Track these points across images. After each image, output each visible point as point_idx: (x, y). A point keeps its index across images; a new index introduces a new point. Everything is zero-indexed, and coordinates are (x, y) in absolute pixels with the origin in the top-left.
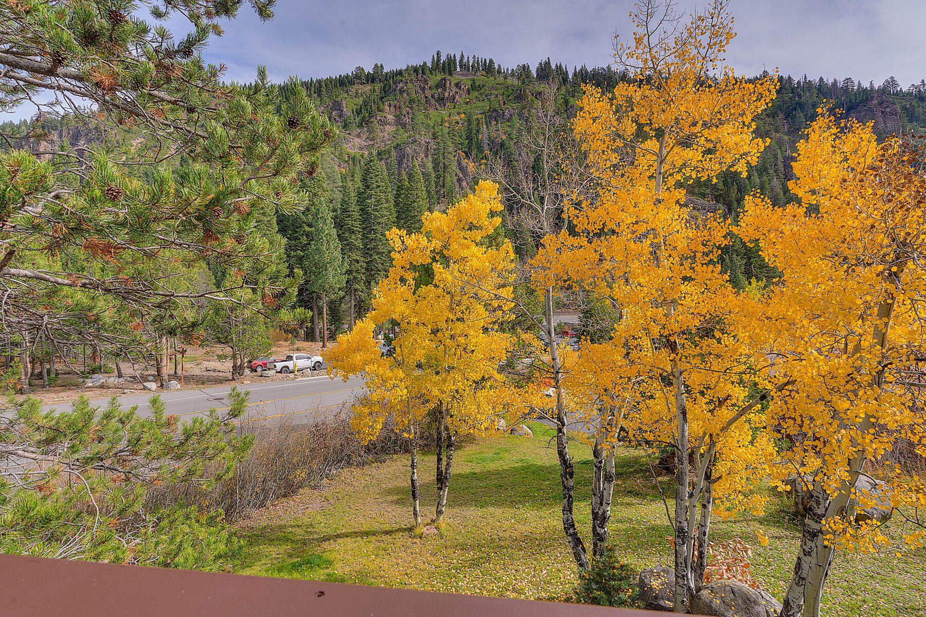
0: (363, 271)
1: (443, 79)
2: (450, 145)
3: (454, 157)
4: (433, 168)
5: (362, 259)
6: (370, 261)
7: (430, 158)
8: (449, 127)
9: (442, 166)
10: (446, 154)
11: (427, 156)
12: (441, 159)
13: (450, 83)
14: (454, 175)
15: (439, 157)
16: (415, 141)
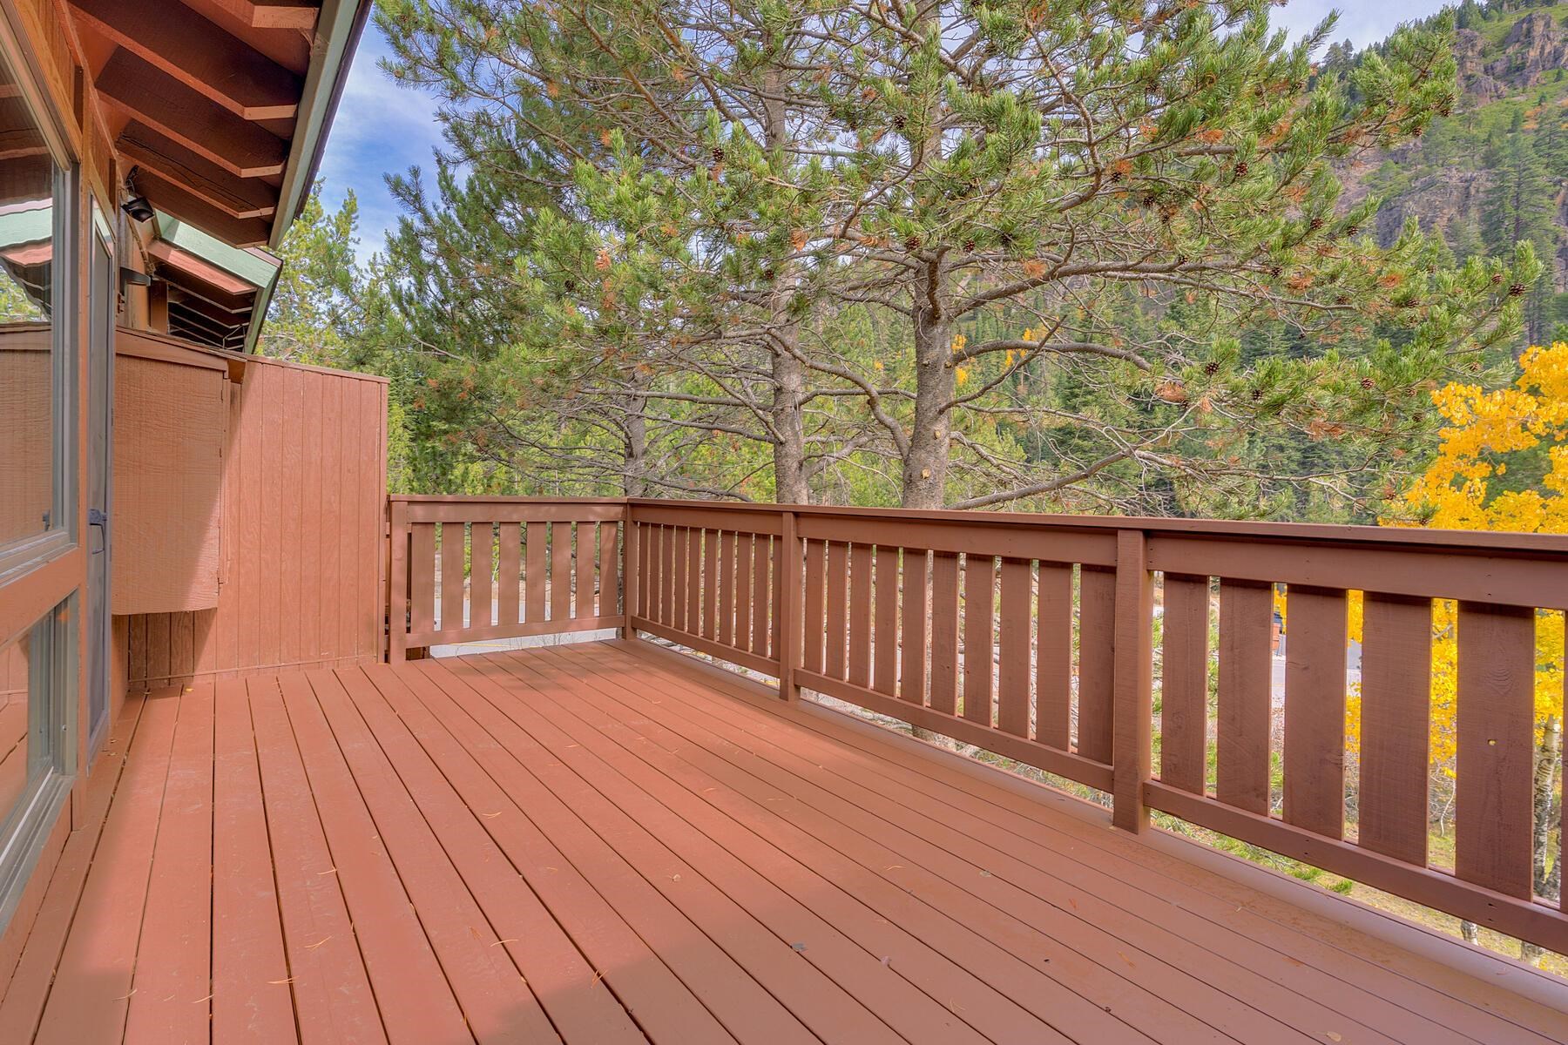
0: (1294, 466)
1: (1523, 21)
2: (1541, 171)
3: (1552, 197)
4: (1483, 234)
5: (1293, 443)
6: (1309, 447)
7: (1474, 214)
8: (1537, 131)
9: (1511, 227)
10: (1524, 197)
11: (1463, 211)
12: (1509, 208)
13: (1547, 25)
14: (1548, 242)
15: (1502, 205)
16: (1432, 184)
